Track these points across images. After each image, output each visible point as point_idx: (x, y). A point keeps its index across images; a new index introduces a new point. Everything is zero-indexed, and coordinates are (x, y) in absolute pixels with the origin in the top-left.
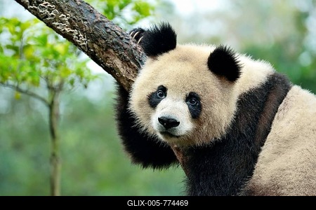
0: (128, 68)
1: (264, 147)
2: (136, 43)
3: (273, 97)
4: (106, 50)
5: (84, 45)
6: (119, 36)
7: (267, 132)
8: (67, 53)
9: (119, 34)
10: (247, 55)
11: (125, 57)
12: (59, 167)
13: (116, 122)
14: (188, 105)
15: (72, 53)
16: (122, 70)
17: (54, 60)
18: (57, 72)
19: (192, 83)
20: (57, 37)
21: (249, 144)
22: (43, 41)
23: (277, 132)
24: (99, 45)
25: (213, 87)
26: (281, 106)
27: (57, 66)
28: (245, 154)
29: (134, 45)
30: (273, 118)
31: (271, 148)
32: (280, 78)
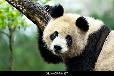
0: (43, 22)
1: (99, 56)
2: (46, 11)
3: (103, 35)
4: (34, 14)
5: (24, 12)
6: (39, 8)
7: (101, 49)
8: (18, 15)
9: (39, 7)
10: (93, 17)
11: (41, 17)
12: (13, 63)
13: (37, 44)
14: (67, 41)
15: (19, 15)
16: (40, 23)
17: (12, 18)
18: (13, 23)
19: (69, 31)
20: (13, 9)
21: (94, 55)
22: (8, 10)
23: (105, 49)
24: (31, 12)
25: (78, 33)
26: (107, 39)
27: (13, 21)
28: (92, 59)
29: (46, 12)
30: (103, 44)
31: (102, 56)
32: (106, 27)
